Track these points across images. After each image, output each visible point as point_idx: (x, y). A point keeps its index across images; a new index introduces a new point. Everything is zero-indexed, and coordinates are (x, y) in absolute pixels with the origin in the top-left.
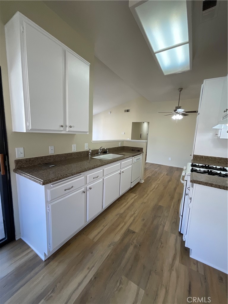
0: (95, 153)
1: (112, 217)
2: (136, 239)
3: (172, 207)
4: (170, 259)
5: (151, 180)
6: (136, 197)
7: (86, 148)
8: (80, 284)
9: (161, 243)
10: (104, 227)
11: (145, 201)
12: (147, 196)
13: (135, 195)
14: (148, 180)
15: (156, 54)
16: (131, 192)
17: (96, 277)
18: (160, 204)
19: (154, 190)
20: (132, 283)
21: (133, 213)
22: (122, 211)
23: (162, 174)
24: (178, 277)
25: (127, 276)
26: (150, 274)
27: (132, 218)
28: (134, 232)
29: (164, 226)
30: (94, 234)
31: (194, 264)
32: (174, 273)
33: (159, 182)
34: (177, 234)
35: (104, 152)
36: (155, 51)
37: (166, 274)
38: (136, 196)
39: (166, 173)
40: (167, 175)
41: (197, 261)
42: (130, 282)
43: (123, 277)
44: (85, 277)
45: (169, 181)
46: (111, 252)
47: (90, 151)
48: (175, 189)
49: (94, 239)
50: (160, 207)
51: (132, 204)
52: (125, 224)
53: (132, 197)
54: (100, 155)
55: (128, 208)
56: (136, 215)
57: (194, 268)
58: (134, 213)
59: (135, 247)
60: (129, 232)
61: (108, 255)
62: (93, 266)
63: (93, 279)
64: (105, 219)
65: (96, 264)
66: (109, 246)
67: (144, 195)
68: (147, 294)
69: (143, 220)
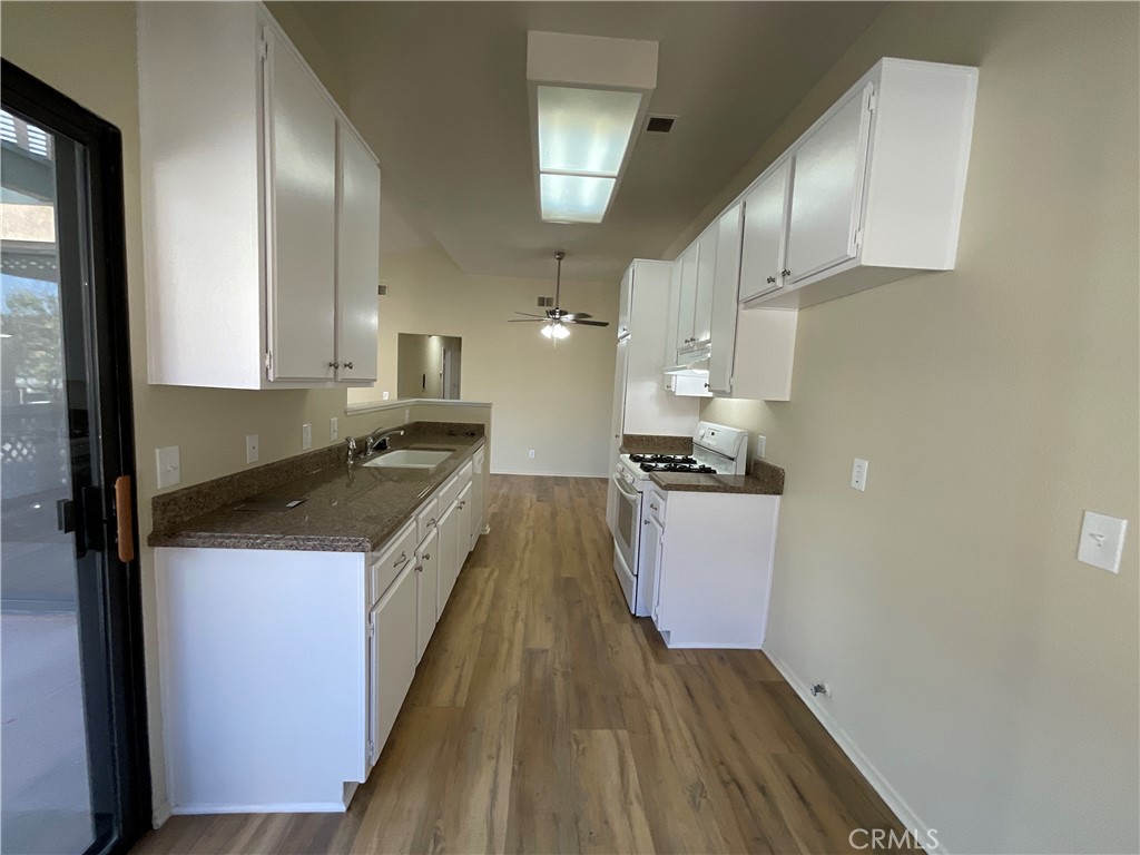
0: (362, 449)
1: (462, 640)
2: (557, 661)
3: (593, 573)
4: (640, 666)
5: (506, 524)
6: (496, 574)
7: (335, 438)
8: (494, 791)
9: (611, 648)
10: (462, 670)
11: (526, 576)
12: (521, 565)
13: (487, 570)
14: (496, 520)
15: (542, 175)
16: (473, 566)
17: (521, 761)
18: (565, 574)
19: (530, 546)
20: (600, 732)
21: (512, 613)
22: (482, 617)
23: (527, 501)
24: (665, 685)
25: (580, 726)
26: (620, 703)
27: (520, 625)
28: (546, 651)
29: (599, 617)
30: (444, 693)
31: (679, 655)
32: (657, 684)
33: (531, 523)
34: (629, 618)
35: (381, 448)
36: (542, 168)
37: (644, 689)
38: (491, 573)
39: (534, 497)
40: (538, 500)
41: (681, 650)
42: (593, 731)
43: (576, 732)
44: (496, 773)
45: (554, 515)
46: (519, 705)
47: (353, 445)
48: (578, 532)
49: (454, 701)
50: (569, 580)
51: (497, 595)
52: (511, 643)
53: (484, 577)
54: (373, 457)
55: (494, 605)
56: (522, 615)
57: (681, 661)
58: (517, 613)
59: (565, 674)
60: (531, 657)
61: (518, 716)
62: (499, 749)
63: (516, 767)
64: (446, 651)
65: (502, 742)
66: (507, 698)
67: (513, 565)
68: (632, 732)
69: (548, 619)
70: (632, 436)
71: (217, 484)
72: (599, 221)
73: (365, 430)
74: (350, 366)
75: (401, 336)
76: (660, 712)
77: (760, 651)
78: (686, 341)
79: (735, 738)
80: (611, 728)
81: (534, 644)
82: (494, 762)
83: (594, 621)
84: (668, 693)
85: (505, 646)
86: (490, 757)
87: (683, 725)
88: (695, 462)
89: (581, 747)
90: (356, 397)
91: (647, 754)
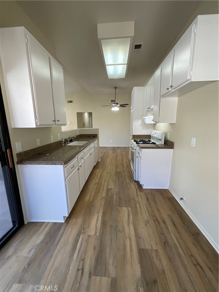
0: (66, 141)
1: (92, 186)
2: (115, 191)
3: (125, 171)
5: (104, 158)
6: (101, 171)
7: (59, 139)
8: (97, 220)
9: (128, 188)
10: (92, 193)
11: (108, 171)
12: (107, 169)
13: (99, 170)
14: (102, 158)
15: (106, 66)
16: (96, 169)
17: (104, 214)
18: (118, 171)
19: (110, 164)
20: (124, 208)
21: (104, 180)
22: (97, 181)
23: (110, 153)
24: (141, 197)
25: (119, 206)
26: (129, 201)
27: (106, 183)
28: (111, 189)
29: (126, 181)
30: (87, 198)
31: (146, 190)
32: (139, 197)
33: (110, 159)
34: (134, 181)
35: (71, 141)
36: (106, 64)
37: (136, 198)
38: (100, 170)
39: (112, 152)
40: (113, 153)
41: (147, 189)
42: (122, 208)
43: (118, 208)
44: (98, 216)
45: (117, 156)
46: (105, 202)
47: (63, 140)
48: (122, 160)
49: (89, 200)
50: (119, 172)
51: (101, 175)
52: (104, 187)
53: (98, 172)
54: (69, 143)
55: (100, 178)
56: (107, 180)
57: (146, 192)
58: (106, 180)
59: (116, 194)
60: (108, 190)
61: (104, 204)
62: (99, 211)
63: (103, 215)
64: (88, 188)
65: (100, 209)
66: (102, 200)
67: (105, 169)
68: (132, 208)
69: (113, 181)
70: (135, 135)
71: (31, 150)
72: (124, 77)
73: (67, 137)
74: (58, 121)
75: (77, 113)
76: (139, 204)
77: (168, 189)
78: (148, 109)
79: (158, 210)
80: (127, 207)
81: (109, 187)
82: (98, 214)
83: (125, 182)
84: (142, 199)
85: (102, 188)
86: (97, 213)
87: (145, 207)
88: (151, 141)
89: (119, 211)
90: (64, 129)
91: (135, 213)
